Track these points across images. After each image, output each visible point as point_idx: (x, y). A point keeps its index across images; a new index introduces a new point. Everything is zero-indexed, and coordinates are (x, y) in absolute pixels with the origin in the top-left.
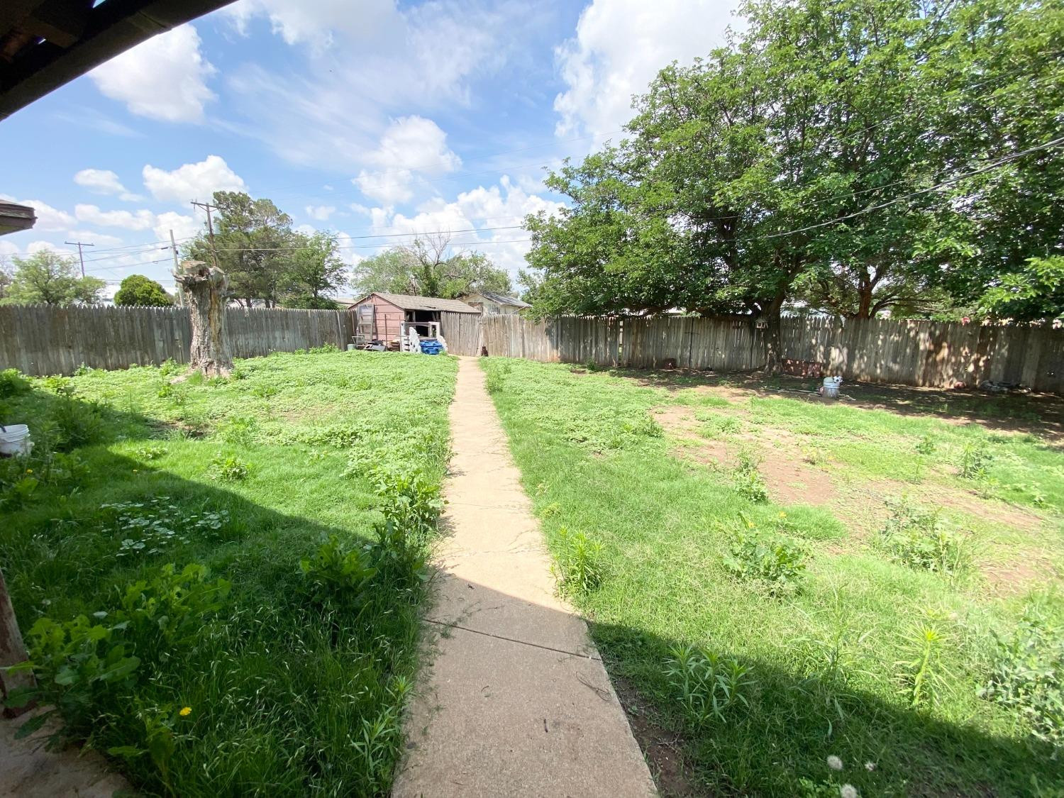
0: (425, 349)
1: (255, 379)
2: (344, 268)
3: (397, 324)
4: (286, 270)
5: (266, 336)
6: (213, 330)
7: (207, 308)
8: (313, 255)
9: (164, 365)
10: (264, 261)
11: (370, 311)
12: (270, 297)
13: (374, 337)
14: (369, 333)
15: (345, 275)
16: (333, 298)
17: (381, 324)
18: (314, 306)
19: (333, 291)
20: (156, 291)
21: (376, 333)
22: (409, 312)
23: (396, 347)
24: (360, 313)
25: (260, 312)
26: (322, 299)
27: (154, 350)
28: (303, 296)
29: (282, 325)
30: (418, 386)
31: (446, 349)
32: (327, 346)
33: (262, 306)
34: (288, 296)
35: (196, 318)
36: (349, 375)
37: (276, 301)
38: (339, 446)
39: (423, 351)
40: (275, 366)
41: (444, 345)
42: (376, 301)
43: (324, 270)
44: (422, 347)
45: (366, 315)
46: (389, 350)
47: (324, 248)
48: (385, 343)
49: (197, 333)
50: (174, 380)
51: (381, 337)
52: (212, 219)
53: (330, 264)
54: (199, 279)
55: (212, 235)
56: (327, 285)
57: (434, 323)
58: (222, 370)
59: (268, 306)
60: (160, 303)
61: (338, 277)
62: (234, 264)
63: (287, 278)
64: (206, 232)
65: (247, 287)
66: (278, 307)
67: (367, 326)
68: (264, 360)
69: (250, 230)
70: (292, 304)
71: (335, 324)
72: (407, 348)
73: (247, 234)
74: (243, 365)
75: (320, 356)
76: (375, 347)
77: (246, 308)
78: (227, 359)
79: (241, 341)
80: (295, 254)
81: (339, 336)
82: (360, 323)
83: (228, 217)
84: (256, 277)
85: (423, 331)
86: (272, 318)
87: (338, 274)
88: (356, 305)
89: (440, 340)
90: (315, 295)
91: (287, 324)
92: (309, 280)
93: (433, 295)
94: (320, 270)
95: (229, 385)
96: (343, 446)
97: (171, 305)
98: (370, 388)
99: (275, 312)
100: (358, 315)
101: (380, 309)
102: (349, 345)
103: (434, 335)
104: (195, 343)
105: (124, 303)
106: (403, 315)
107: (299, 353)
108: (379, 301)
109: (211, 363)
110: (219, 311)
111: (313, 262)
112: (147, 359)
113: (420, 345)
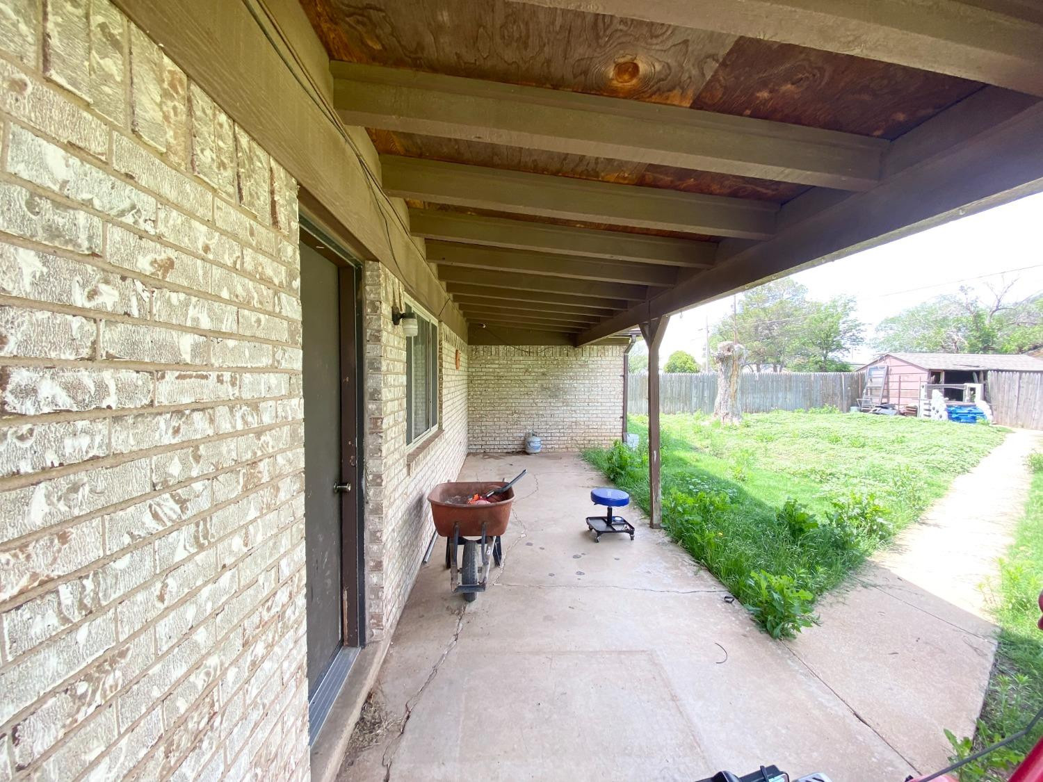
0: (954, 416)
1: (759, 429)
2: (862, 328)
3: (916, 386)
4: (797, 336)
5: (770, 396)
6: (731, 390)
7: (729, 374)
8: (826, 319)
9: (696, 414)
10: (776, 330)
11: (882, 373)
12: (778, 362)
13: (885, 400)
14: (878, 396)
15: (862, 335)
16: (845, 360)
17: (893, 386)
18: (822, 369)
19: (846, 353)
20: (690, 362)
21: (887, 397)
22: (935, 374)
23: (913, 412)
24: (870, 375)
25: (768, 376)
26: (833, 362)
27: (690, 404)
28: (811, 359)
29: (786, 387)
30: (923, 451)
31: (989, 417)
32: (827, 407)
33: (770, 371)
34: (798, 360)
35: (721, 381)
36: (843, 434)
37: (783, 365)
38: (817, 480)
39: (950, 418)
40: (776, 421)
41: (987, 412)
42: (888, 362)
43: (837, 333)
44: (950, 413)
45: (877, 378)
46: (903, 414)
47: (839, 310)
48: (897, 407)
49: (720, 391)
50: (703, 424)
51: (893, 401)
52: (737, 302)
53: (845, 325)
54: (727, 354)
55: (735, 315)
56: (839, 347)
57: (972, 385)
58: (735, 420)
59: (775, 370)
60: (692, 371)
61: (854, 337)
62: (750, 335)
63: (797, 343)
64: (731, 312)
65: (759, 354)
66: (785, 371)
67: (877, 389)
68: (766, 416)
69: (767, 305)
70: (800, 367)
71: (838, 386)
72: (927, 413)
73: (764, 309)
74: (749, 417)
75: (819, 416)
76: (883, 411)
77: (756, 372)
78: (738, 411)
79: (750, 399)
80: (808, 320)
81: (842, 398)
82: (869, 385)
83: (750, 297)
84: (767, 345)
85: (955, 395)
86: (777, 382)
87: (853, 335)
88: (866, 367)
89: (981, 405)
90: (825, 358)
91: (790, 386)
92: (820, 343)
93: (986, 350)
94: (833, 332)
95: (739, 431)
96: (821, 481)
97: (699, 371)
98: (863, 446)
99: (781, 376)
100: (866, 378)
101: (894, 370)
102: (852, 408)
103: (972, 400)
104: (718, 400)
105: (669, 371)
106: (925, 376)
107: (798, 412)
108: (894, 362)
109: (727, 414)
110: (738, 376)
111: (826, 326)
112: (686, 409)
113: (946, 410)
